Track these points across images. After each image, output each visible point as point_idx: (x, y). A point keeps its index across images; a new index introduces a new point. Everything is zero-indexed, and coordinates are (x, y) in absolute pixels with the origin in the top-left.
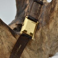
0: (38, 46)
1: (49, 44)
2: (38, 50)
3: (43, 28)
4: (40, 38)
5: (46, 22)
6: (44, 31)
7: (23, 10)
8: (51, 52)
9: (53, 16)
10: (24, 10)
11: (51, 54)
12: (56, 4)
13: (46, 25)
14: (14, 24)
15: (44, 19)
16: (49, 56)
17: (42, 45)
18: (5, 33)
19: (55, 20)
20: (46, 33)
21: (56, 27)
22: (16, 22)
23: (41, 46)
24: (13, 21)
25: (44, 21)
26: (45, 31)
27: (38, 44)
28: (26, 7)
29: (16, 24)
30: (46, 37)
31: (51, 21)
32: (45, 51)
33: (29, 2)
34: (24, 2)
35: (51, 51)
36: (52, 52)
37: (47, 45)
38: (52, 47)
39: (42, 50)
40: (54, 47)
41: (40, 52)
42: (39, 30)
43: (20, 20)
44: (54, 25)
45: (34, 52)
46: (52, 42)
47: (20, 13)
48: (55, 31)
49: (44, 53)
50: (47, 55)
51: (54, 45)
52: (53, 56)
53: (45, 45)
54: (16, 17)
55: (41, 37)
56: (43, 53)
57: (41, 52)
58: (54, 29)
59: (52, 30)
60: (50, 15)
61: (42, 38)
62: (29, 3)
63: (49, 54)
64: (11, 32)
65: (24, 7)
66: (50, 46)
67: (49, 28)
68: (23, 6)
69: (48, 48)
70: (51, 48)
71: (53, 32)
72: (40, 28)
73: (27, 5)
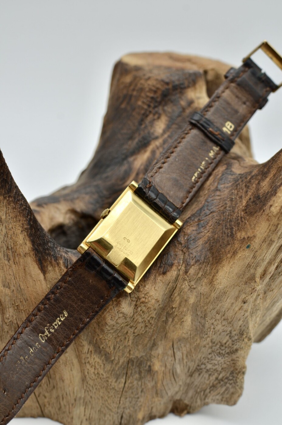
0: (136, 344)
1: (189, 354)
2: (130, 361)
3: (186, 272)
4: (159, 315)
5: (211, 249)
6: (186, 286)
7: (126, 157)
8: (186, 392)
9: (250, 234)
10: (131, 159)
11: (186, 402)
13: (206, 261)
14: (64, 207)
15: (206, 234)
16: (170, 407)
17: (154, 345)
18: (6, 235)
19: (254, 257)
20: (192, 301)
21: (248, 290)
22: (72, 200)
23: (151, 349)
24: (65, 188)
25: (200, 242)
26: (191, 289)
27: (138, 336)
28: (144, 144)
29: (73, 211)
30: (188, 319)
31: (235, 253)
32: (160, 377)
33: (168, 128)
34: (141, 122)
35: (189, 386)
36: (190, 394)
37: (179, 355)
38: (198, 370)
39: (150, 370)
40: (207, 376)
41: (137, 376)
42: (164, 273)
43: (96, 196)
44: (240, 276)
45: (108, 367)
46: (206, 351)
47: (108, 166)
48: (239, 303)
49: (155, 386)
50: (166, 399)
51: (209, 366)
52: (189, 413)
53: (170, 352)
54: (83, 173)
55: (163, 309)
56: (150, 385)
57: (141, 378)
58: (234, 293)
59: (225, 293)
60: (239, 223)
61: (168, 315)
62: (164, 132)
63: (178, 397)
64: (33, 242)
65: (133, 144)
66: (193, 366)
67: (211, 282)
68: (131, 138)
69: (179, 369)
70: (191, 376)
71: (226, 303)
72: (175, 267)
73: (153, 137)
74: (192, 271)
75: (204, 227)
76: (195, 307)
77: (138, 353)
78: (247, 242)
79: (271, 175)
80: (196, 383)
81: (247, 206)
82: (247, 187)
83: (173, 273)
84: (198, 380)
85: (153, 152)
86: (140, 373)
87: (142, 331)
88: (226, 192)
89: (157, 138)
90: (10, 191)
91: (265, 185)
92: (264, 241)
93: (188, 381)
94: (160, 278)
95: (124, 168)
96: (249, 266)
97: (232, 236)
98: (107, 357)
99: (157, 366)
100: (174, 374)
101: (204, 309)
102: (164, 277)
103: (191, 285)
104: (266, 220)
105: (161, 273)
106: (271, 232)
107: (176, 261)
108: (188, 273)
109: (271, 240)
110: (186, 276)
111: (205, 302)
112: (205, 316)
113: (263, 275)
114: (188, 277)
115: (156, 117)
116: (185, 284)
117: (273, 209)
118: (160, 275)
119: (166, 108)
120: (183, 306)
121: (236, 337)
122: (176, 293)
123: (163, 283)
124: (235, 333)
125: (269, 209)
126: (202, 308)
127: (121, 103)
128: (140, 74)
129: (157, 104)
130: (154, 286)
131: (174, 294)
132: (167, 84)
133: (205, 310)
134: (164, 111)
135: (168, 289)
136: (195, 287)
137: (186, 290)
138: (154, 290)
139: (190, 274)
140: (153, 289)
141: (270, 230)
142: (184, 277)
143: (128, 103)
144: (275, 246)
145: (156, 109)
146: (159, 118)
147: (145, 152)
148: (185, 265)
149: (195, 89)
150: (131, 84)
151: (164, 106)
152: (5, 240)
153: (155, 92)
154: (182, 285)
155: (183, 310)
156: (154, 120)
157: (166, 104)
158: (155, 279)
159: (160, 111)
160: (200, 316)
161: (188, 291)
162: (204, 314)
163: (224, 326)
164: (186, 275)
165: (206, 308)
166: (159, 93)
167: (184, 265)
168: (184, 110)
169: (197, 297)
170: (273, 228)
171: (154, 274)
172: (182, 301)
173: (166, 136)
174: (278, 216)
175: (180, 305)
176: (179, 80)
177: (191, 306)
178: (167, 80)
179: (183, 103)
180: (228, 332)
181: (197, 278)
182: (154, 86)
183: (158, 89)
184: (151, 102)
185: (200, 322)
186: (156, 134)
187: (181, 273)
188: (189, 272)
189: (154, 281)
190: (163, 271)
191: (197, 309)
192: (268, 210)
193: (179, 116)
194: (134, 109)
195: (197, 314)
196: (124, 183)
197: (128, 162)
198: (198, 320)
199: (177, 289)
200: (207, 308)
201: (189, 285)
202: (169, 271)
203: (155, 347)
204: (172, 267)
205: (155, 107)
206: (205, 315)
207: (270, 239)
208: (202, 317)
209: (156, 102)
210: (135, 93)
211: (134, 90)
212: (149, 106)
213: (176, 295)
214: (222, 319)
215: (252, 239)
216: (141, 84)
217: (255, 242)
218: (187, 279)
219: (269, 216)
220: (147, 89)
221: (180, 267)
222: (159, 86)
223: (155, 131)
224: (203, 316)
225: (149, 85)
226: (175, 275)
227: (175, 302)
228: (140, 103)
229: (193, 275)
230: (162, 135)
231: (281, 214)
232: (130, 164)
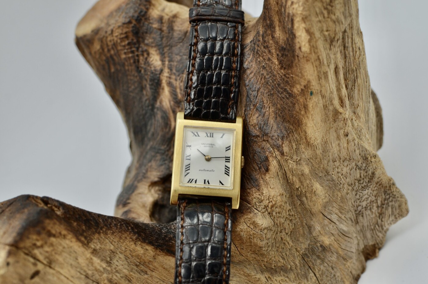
0: (296, 240)
1: (341, 209)
2: (304, 257)
3: (282, 154)
4: (293, 204)
5: (284, 120)
6: (292, 164)
7: (153, 106)
8: (365, 237)
9: (303, 83)
10: (158, 105)
11: (371, 243)
12: (296, 25)
13: (289, 132)
14: (143, 188)
15: (270, 111)
16: (363, 258)
17: (310, 228)
18: (127, 258)
19: (323, 97)
20: (306, 170)
21: (341, 124)
22: (145, 177)
23: (310, 233)
25: (271, 121)
26: (298, 162)
27: (292, 234)
28: (157, 84)
29: (153, 184)
30: (317, 186)
31: (306, 107)
32: (336, 245)
33: (162, 55)
34: (138, 69)
35: (362, 231)
36: (369, 235)
37: (334, 217)
38: (359, 213)
39: (324, 249)
40: (368, 212)
41: (319, 261)
42: (267, 170)
43: (159, 157)
44: (325, 120)
45: (292, 276)
46: (351, 196)
47: (146, 125)
48: (344, 140)
49: (339, 256)
50: (355, 256)
51: (364, 204)
52: (380, 249)
53: (326, 222)
54: (131, 147)
55: (291, 196)
56: (334, 258)
57: (323, 261)
58: (333, 136)
59: (326, 142)
60: (288, 81)
61: (299, 197)
62: (163, 61)
63: (362, 247)
64: (151, 243)
65: (148, 91)
66: (351, 215)
67: (308, 144)
68: (142, 88)
69: (343, 227)
70: (357, 223)
71: (334, 148)
72: (270, 158)
73: (158, 73)
74: (286, 149)
75: (263, 107)
76: (314, 173)
77: (304, 246)
78: (307, 90)
79: (277, 23)
80: (366, 225)
81: (280, 62)
82: (266, 47)
83: (273, 164)
84: (365, 221)
85: (170, 84)
86: (319, 257)
87: (292, 227)
88: (254, 64)
89: (162, 71)
90: (97, 224)
91: (279, 33)
92: (319, 78)
93: (358, 228)
94: (267, 177)
95: (159, 116)
96: (325, 107)
97: (291, 95)
98: (284, 270)
99: (326, 241)
100: (344, 234)
101: (322, 168)
102: (270, 173)
103: (295, 160)
104: (305, 62)
105: (265, 172)
106: (318, 67)
107: (267, 153)
108: (285, 153)
109: (324, 73)
110: (285, 157)
111: (318, 162)
112: (327, 172)
113: (342, 103)
114: (287, 156)
115: (146, 56)
116: (290, 163)
117: (303, 49)
118: (265, 174)
119: (146, 42)
120: (304, 181)
121: (364, 165)
122: (290, 176)
123: (273, 178)
124: (360, 163)
125: (301, 52)
126: (319, 168)
127: (109, 69)
128: (102, 33)
129: (137, 46)
130: (269, 187)
131: (289, 177)
132: (130, 22)
133: (323, 168)
134: (147, 45)
135: (281, 179)
136: (299, 158)
137: (295, 167)
138: (272, 190)
139: (286, 153)
140: (270, 190)
141: (316, 67)
142: (284, 159)
143: (115, 64)
144: (331, 74)
145: (140, 49)
146: (148, 54)
147: (163, 89)
148: (277, 149)
149: (154, 5)
150: (102, 48)
151: (143, 42)
152: (129, 262)
153: (127, 37)
154: (288, 166)
155: (307, 183)
156: (146, 59)
157: (144, 39)
158: (264, 181)
159: (145, 48)
160: (323, 176)
161: (297, 166)
162: (325, 172)
163: (347, 165)
164: (284, 156)
165: (322, 166)
166: (130, 35)
167: (276, 150)
168: (161, 30)
169: (308, 164)
170: (318, 63)
171: (261, 178)
172: (300, 178)
173: (167, 63)
174: (313, 51)
175: (301, 182)
176: (136, 11)
177: (310, 175)
178: (127, 20)
179: (155, 25)
180: (355, 167)
181: (294, 150)
182: (122, 34)
183: (126, 33)
184: (131, 48)
185: (327, 180)
186: (158, 68)
187: (279, 157)
188: (285, 152)
189: (265, 183)
190: (265, 169)
191: (317, 173)
192: (300, 53)
193: (162, 38)
194: (124, 65)
195: (320, 176)
196: (170, 127)
197: (158, 109)
198: (324, 180)
199: (288, 172)
200: (323, 165)
201: (294, 161)
202: (269, 165)
203: (312, 229)
204: (269, 161)
205: (138, 49)
206: (326, 172)
207: (322, 73)
208: (325, 175)
209: (135, 44)
210: (112, 52)
211: (109, 51)
212: (133, 52)
213: (291, 177)
214: (342, 162)
215: (309, 85)
216: (110, 41)
217: (313, 86)
218: (288, 158)
219: (306, 57)
220: (119, 41)
221: (274, 154)
222: (125, 30)
223: (155, 67)
224: (326, 174)
225: (117, 36)
226: (276, 163)
227: (295, 183)
228: (123, 56)
229: (290, 151)
230: (163, 64)
231: (313, 48)
232: (161, 109)
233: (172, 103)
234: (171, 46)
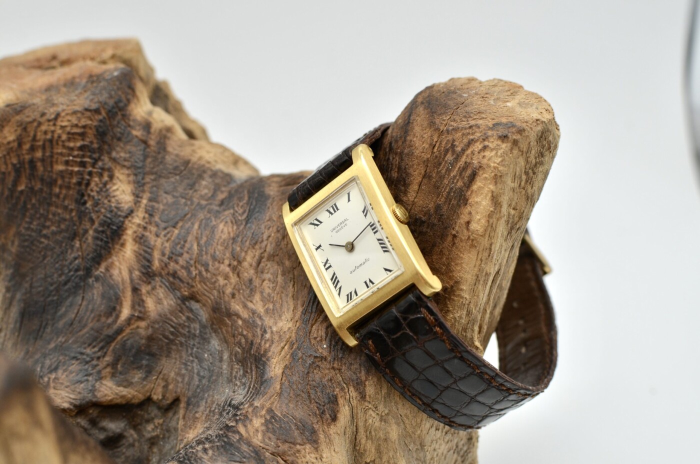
3: (363, 397)
6: (373, 419)
7: (87, 271)
20: (394, 434)
26: (384, 417)
28: (113, 234)
33: (138, 186)
42: (334, 419)
43: (75, 366)
62: (137, 196)
65: (87, 242)
68: (76, 235)
72: (340, 399)
73: (123, 214)
74: (370, 390)
76: (403, 442)
83: (344, 412)
85: (140, 240)
89: (131, 212)
94: (333, 430)
95: (96, 292)
101: (416, 436)
102: (338, 425)
103: (380, 413)
104: (468, 248)
105: (329, 421)
106: (483, 262)
107: (337, 390)
108: (367, 397)
109: (486, 274)
110: (366, 404)
111: (414, 425)
112: (422, 446)
114: (370, 402)
115: (106, 178)
116: (371, 415)
117: (474, 226)
118: (329, 425)
119: (114, 154)
120: (385, 450)
121: (465, 448)
122: (362, 438)
123: (339, 435)
124: (462, 442)
125: (468, 229)
126: (413, 435)
127: (16, 183)
129: (96, 156)
130: (332, 448)
131: (360, 441)
132: (97, 111)
133: (419, 437)
134: (114, 160)
135: (347, 441)
136: (386, 411)
137: (377, 424)
138: (336, 455)
139: (370, 396)
140: (333, 453)
141: (481, 260)
142: (364, 407)
143: (32, 176)
145: (100, 164)
146: (111, 177)
147: (123, 245)
148: (354, 387)
149: (138, 100)
150: (20, 142)
151: (109, 153)
153: (83, 135)
154: (366, 420)
155: (389, 456)
156: (105, 184)
157: (111, 148)
158: (328, 436)
159: (109, 164)
160: (415, 449)
161: (381, 424)
162: (418, 443)
163: (448, 442)
164: (365, 401)
165: (419, 432)
166: (91, 133)
167: (352, 389)
168: (145, 143)
169: (398, 424)
170: (486, 254)
171: (321, 429)
172: (379, 445)
173: (145, 201)
174: (488, 233)
175: (379, 451)
176: (111, 97)
177: (397, 442)
178: (94, 106)
179: (137, 133)
180: (454, 448)
181: (383, 395)
182: (76, 126)
183: (84, 127)
184: (83, 156)
185: (417, 459)
186: (126, 207)
187: (354, 403)
188: (367, 394)
189: (328, 440)
190: (331, 416)
191: (406, 442)
192: (465, 231)
193: (146, 157)
194: (52, 183)
195: (410, 450)
196: (118, 317)
197: (97, 279)
198: (413, 457)
199: (361, 430)
200: (422, 431)
201: (378, 414)
202: (338, 411)
204: (338, 405)
205: (96, 161)
206: (421, 444)
207: (484, 274)
208: (417, 449)
209: (93, 151)
210: (39, 154)
211: (33, 149)
212: (83, 164)
213: (363, 441)
214: (444, 433)
215: (454, 288)
216: (46, 133)
217: (461, 290)
218: (370, 406)
219: (473, 240)
220: (64, 137)
221: (348, 394)
222: (84, 122)
223: (118, 202)
224: (419, 447)
225: (62, 127)
226: (348, 412)
227: (367, 453)
228: (60, 167)
229: (376, 394)
230: (137, 203)
231: (490, 228)
232: (104, 280)
233: (137, 273)
234: (159, 176)
